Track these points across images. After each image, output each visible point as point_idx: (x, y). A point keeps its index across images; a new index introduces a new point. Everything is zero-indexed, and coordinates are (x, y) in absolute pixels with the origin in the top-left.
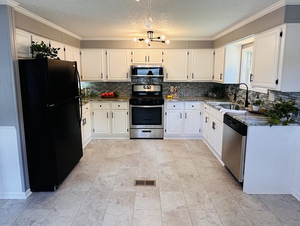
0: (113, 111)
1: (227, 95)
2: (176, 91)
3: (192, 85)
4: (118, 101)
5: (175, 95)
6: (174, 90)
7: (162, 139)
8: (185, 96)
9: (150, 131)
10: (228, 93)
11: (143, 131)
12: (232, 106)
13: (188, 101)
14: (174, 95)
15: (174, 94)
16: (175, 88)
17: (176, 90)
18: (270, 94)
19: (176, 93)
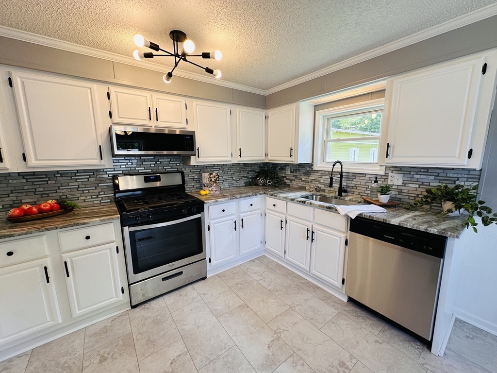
0: (66, 257)
1: (284, 180)
2: (215, 181)
3: (231, 169)
4: (84, 224)
5: (214, 188)
6: (211, 180)
7: (205, 278)
8: (223, 187)
9: (181, 273)
10: (286, 177)
11: (164, 279)
12: (314, 196)
13: (245, 197)
14: (210, 189)
15: (211, 186)
16: (211, 176)
17: (213, 180)
18: (390, 174)
19: (215, 185)
